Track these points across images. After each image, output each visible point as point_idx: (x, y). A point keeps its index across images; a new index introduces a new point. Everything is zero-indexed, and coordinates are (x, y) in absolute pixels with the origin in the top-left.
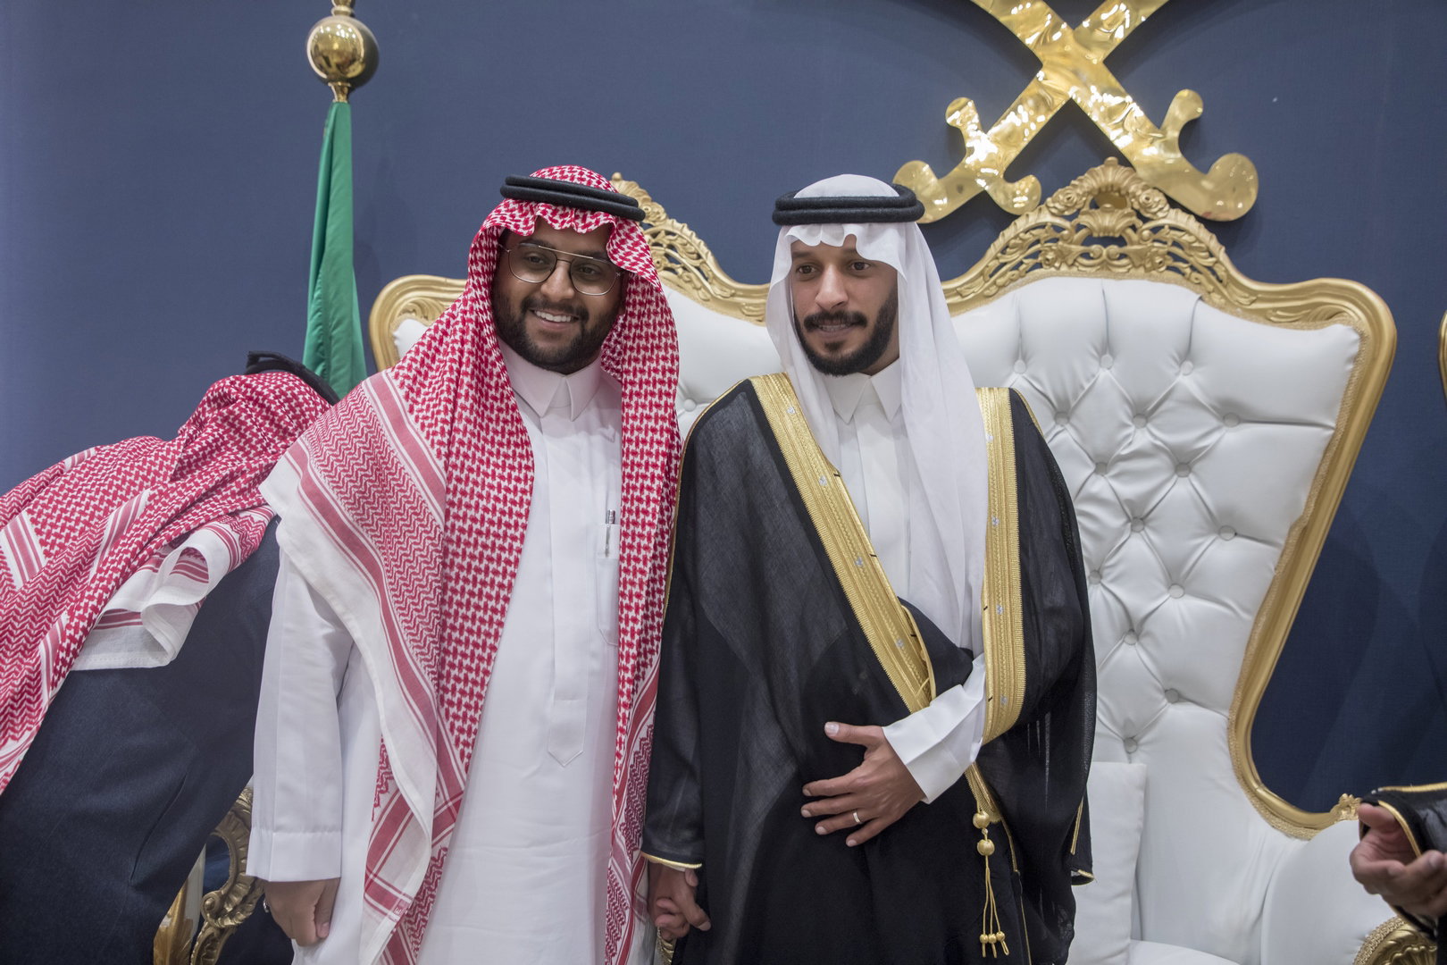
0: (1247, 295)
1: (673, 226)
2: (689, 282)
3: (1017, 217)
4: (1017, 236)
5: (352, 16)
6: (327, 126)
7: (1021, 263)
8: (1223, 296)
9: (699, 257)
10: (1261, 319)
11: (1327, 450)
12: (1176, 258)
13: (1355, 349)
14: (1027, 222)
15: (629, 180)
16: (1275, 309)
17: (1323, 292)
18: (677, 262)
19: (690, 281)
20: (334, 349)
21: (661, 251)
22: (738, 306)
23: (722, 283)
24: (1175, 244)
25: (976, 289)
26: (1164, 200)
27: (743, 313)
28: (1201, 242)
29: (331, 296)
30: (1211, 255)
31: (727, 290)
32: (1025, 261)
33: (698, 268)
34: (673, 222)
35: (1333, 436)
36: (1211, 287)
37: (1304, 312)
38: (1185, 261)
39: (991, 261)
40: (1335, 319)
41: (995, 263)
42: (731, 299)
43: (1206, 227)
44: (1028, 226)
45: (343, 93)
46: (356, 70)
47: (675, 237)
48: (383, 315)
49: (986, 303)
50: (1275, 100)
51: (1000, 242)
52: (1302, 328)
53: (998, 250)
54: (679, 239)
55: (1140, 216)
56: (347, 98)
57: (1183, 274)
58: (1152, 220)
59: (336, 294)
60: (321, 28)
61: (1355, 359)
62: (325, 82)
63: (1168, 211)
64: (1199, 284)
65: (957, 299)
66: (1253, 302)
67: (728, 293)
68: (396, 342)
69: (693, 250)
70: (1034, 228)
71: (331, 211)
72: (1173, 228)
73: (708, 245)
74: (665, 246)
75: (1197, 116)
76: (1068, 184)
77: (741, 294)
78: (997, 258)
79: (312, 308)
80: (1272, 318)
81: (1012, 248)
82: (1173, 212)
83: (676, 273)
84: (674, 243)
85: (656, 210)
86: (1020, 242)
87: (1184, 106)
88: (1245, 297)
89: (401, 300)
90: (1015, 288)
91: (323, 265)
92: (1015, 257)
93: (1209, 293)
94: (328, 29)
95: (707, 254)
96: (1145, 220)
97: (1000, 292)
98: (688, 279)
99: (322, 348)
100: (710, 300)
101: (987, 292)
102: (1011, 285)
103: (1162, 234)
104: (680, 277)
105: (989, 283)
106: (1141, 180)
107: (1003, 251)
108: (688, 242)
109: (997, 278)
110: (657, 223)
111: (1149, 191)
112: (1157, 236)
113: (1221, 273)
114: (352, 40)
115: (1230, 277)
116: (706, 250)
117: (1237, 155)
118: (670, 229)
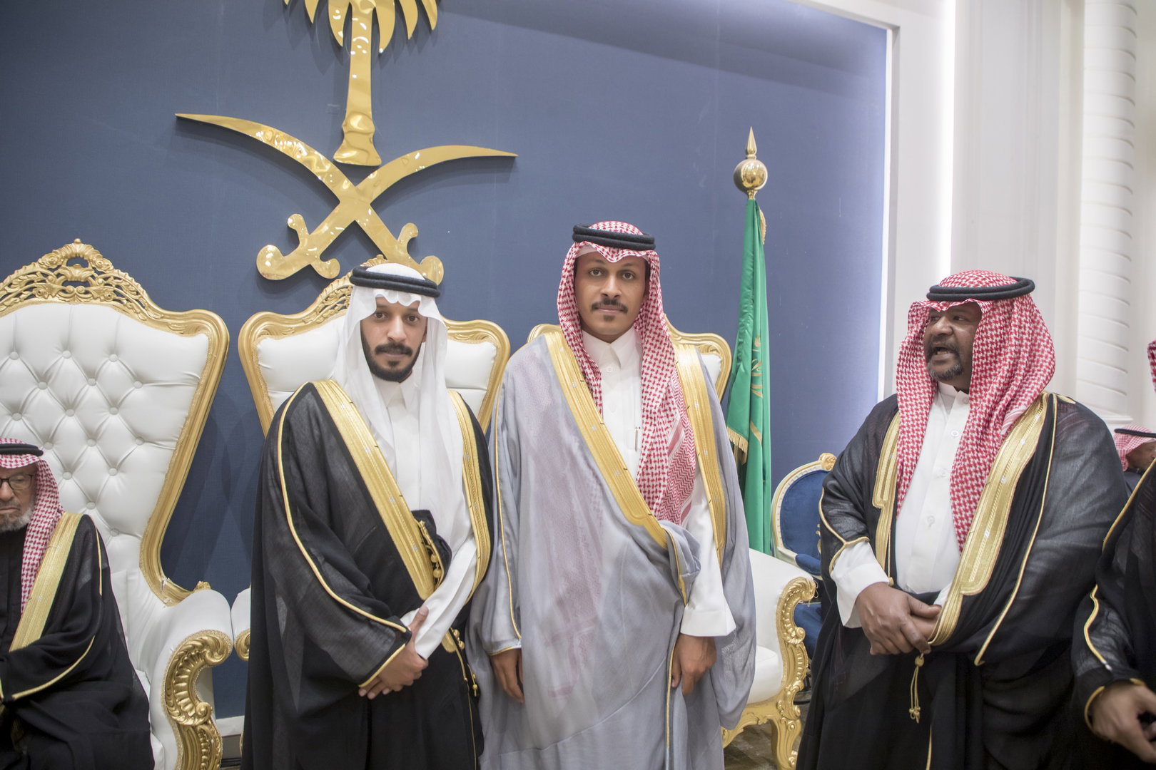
1: (118, 274)
3: (332, 280)
4: (332, 292)
7: (336, 306)
9: (138, 293)
10: (454, 338)
11: (484, 400)
13: (495, 354)
14: (338, 285)
15: (87, 244)
16: (458, 334)
17: (480, 326)
18: (123, 296)
19: (133, 308)
21: (111, 289)
22: (167, 324)
23: (154, 310)
25: (312, 319)
27: (170, 329)
32: (338, 305)
33: (137, 300)
34: (118, 271)
35: (488, 394)
37: (471, 335)
39: (320, 304)
40: (485, 339)
41: (322, 305)
42: (160, 320)
44: (339, 287)
47: (121, 281)
49: (319, 327)
50: (449, 232)
51: (324, 295)
52: (471, 343)
53: (323, 299)
54: (124, 282)
61: (494, 358)
65: (303, 324)
67: (159, 316)
69: (134, 289)
70: (342, 288)
73: (143, 286)
74: (114, 286)
75: (416, 236)
77: (168, 317)
78: (323, 303)
80: (458, 338)
81: (330, 298)
83: (122, 303)
84: (120, 284)
85: (107, 264)
86: (336, 295)
87: (409, 231)
90: (332, 319)
92: (332, 302)
95: (143, 292)
97: (325, 321)
98: (131, 307)
100: (147, 320)
101: (318, 321)
102: (331, 317)
104: (125, 305)
105: (319, 316)
107: (326, 299)
108: (130, 284)
109: (324, 313)
110: (108, 272)
116: (142, 289)
117: (434, 257)
118: (117, 276)
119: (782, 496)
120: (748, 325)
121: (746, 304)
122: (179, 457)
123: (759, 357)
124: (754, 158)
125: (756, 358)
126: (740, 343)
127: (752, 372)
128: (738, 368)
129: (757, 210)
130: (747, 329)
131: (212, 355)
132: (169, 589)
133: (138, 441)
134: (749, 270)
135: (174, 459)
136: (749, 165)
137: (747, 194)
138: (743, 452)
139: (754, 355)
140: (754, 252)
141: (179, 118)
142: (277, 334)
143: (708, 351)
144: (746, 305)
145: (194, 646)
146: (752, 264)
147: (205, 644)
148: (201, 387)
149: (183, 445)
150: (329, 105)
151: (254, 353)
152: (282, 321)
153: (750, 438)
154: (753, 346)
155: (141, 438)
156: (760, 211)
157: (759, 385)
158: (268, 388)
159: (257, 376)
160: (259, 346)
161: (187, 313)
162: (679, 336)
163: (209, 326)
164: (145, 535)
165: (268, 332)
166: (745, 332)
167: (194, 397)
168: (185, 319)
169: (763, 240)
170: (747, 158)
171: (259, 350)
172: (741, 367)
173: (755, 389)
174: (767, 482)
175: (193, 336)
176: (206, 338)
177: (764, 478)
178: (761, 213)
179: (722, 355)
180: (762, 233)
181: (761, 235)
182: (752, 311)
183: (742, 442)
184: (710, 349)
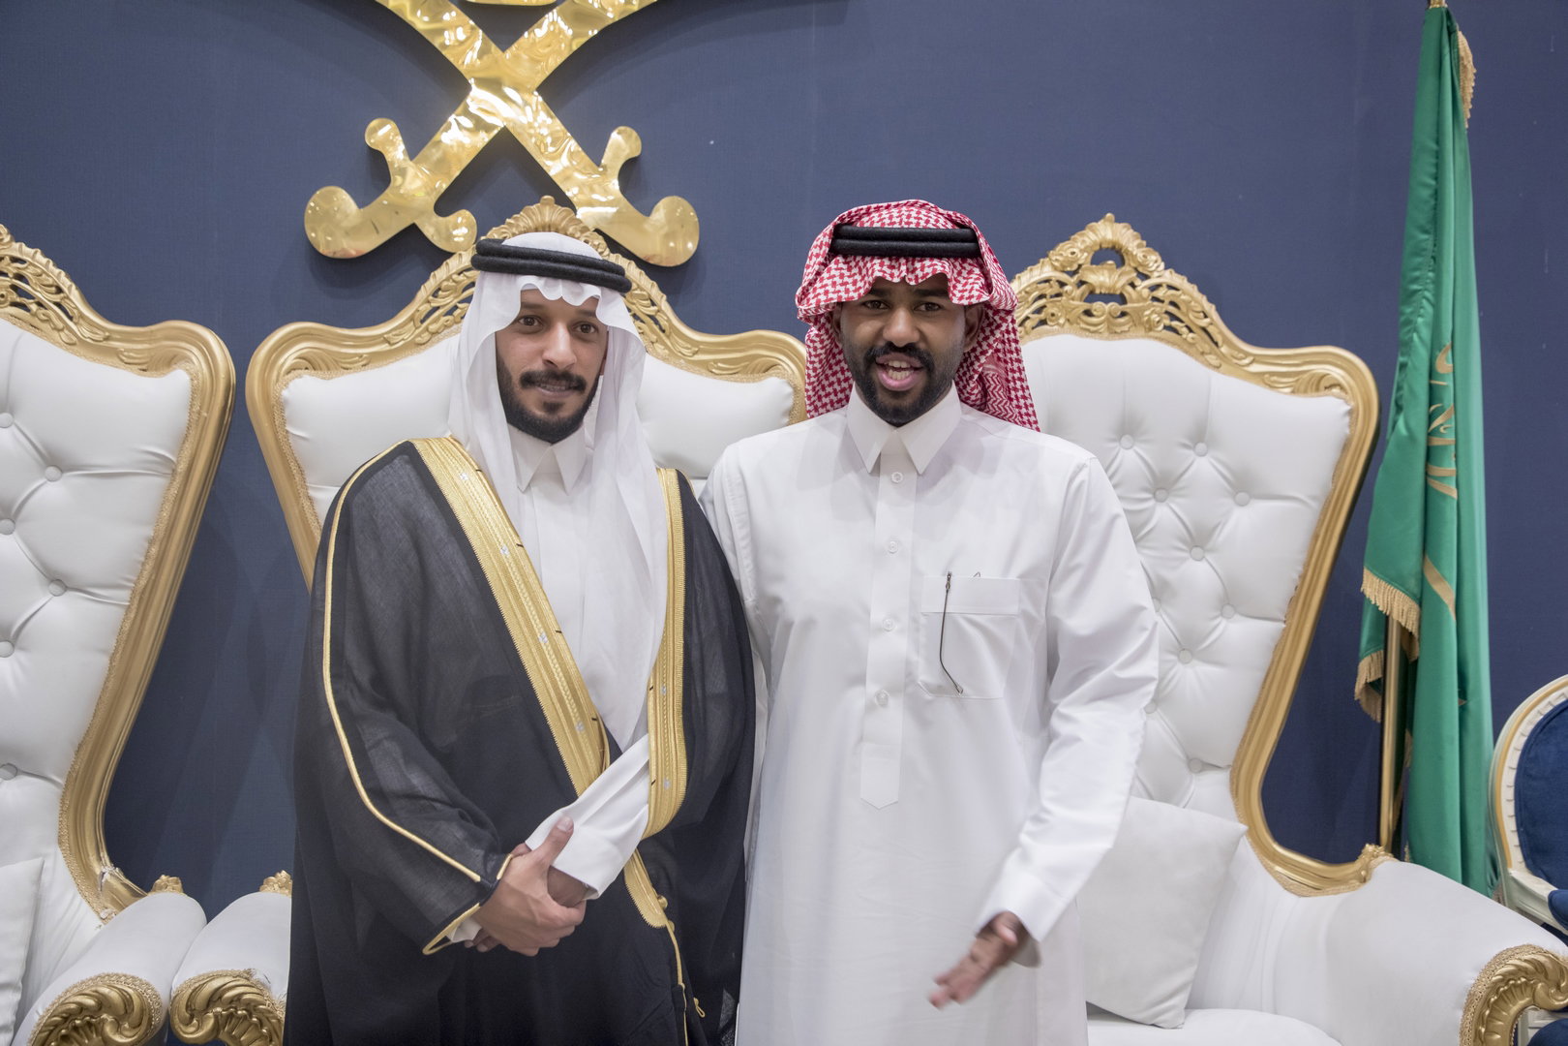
0: (689, 346)
1: (21, 251)
2: (47, 321)
3: (449, 255)
4: (447, 279)
7: (455, 307)
8: (666, 346)
9: (59, 290)
10: (703, 371)
13: (789, 403)
14: (460, 262)
16: (716, 361)
17: (762, 343)
18: (29, 296)
19: (49, 320)
22: (115, 352)
23: (92, 324)
25: (406, 336)
26: (603, 243)
27: (122, 360)
28: (642, 289)
30: (653, 304)
31: (99, 332)
32: (460, 305)
33: (58, 305)
34: (21, 247)
36: (654, 338)
37: (743, 364)
39: (422, 304)
40: (771, 372)
41: (426, 308)
42: (104, 344)
43: (647, 274)
44: (461, 266)
47: (25, 265)
49: (419, 352)
50: (712, 143)
51: (431, 284)
52: (742, 381)
53: (429, 293)
54: (31, 267)
63: (608, 255)
65: (385, 347)
66: (696, 353)
67: (100, 336)
69: (51, 281)
73: (72, 276)
74: (11, 275)
75: (636, 154)
76: (504, 223)
77: (118, 337)
78: (429, 302)
80: (714, 370)
81: (443, 291)
83: (28, 310)
84: (24, 272)
86: (454, 284)
88: (688, 349)
90: (446, 336)
92: (448, 301)
93: (653, 343)
95: (70, 288)
97: (433, 339)
98: (45, 318)
100: (76, 344)
101: (418, 340)
102: (445, 331)
104: (35, 315)
105: (421, 329)
106: (580, 221)
107: (435, 294)
108: (44, 272)
109: (429, 324)
110: (0, 247)
111: (588, 234)
113: (663, 323)
115: (672, 326)
116: (68, 282)
118: (18, 255)
119: (1519, 741)
120: (1420, 320)
121: (1416, 269)
122: (139, 618)
123: (1449, 398)
125: (1441, 400)
126: (1403, 366)
127: (1430, 434)
128: (1395, 423)
129: (1451, 32)
130: (1416, 330)
131: (199, 413)
132: (113, 891)
133: (54, 587)
134: (1426, 185)
135: (127, 626)
138: (1409, 633)
139: (1433, 394)
140: (1439, 140)
142: (329, 369)
143: (1317, 389)
144: (1417, 274)
145: (82, 1008)
146: (1433, 170)
147: (103, 1003)
148: (179, 479)
149: (147, 594)
151: (276, 408)
152: (339, 341)
153: (1422, 597)
154: (1432, 373)
155: (59, 581)
156: (1460, 34)
157: (1447, 468)
158: (308, 480)
159: (283, 456)
160: (285, 393)
161: (155, 327)
162: (1247, 354)
163: (196, 355)
164: (70, 779)
165: (310, 364)
166: (1411, 339)
167: (165, 500)
168: (149, 341)
171: (286, 401)
172: (1402, 425)
173: (1435, 477)
174: (1471, 705)
175: (164, 374)
176: (187, 378)
177: (1463, 693)
178: (1462, 40)
179: (1354, 398)
180: (1464, 89)
181: (1459, 94)
182: (1431, 286)
183: (1401, 609)
184: (1324, 383)
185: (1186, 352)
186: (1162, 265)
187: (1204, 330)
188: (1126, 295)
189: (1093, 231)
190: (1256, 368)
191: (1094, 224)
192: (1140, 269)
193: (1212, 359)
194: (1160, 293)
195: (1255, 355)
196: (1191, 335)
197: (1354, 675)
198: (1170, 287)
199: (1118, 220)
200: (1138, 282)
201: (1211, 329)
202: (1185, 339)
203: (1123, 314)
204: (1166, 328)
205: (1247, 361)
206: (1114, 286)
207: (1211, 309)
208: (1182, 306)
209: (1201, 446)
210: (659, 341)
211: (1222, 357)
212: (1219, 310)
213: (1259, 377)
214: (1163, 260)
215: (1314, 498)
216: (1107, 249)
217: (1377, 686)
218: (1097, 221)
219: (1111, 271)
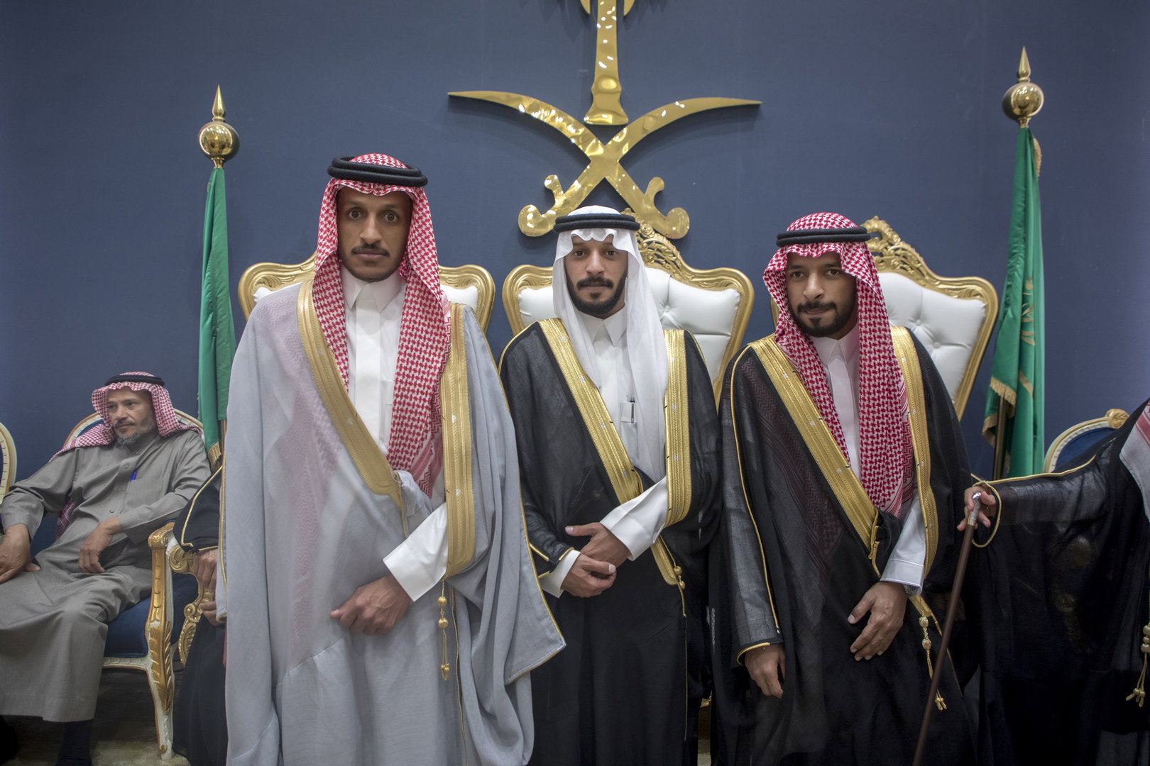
5: (224, 121)
6: (211, 181)
8: (680, 275)
10: (697, 286)
11: (728, 346)
12: (659, 257)
13: (738, 300)
16: (703, 282)
17: (723, 274)
20: (219, 305)
24: (658, 250)
26: (652, 229)
27: (447, 282)
28: (669, 249)
29: (217, 275)
35: (731, 339)
36: (674, 271)
37: (716, 283)
38: (663, 259)
40: (729, 286)
43: (670, 241)
45: (220, 163)
46: (227, 151)
48: (247, 285)
50: (694, 184)
52: (715, 291)
55: (641, 236)
56: (222, 165)
57: (662, 264)
58: (647, 238)
59: (220, 274)
60: (207, 129)
61: (738, 305)
62: (210, 157)
63: (654, 234)
64: (669, 269)
66: (693, 278)
68: (255, 300)
71: (214, 229)
72: (657, 242)
75: (662, 189)
77: (445, 272)
79: (205, 283)
80: (702, 286)
82: (656, 235)
87: (656, 185)
88: (690, 276)
89: (256, 277)
91: (210, 258)
93: (674, 274)
94: (212, 129)
96: (644, 238)
99: (212, 304)
103: (653, 245)
112: (650, 246)
113: (679, 264)
114: (225, 133)
115: (683, 266)
117: (680, 208)
119: (1057, 453)
120: (1018, 266)
121: (1016, 243)
123: (1031, 301)
124: (1026, 81)
125: (1028, 302)
126: (1009, 286)
127: (1023, 317)
128: (1005, 313)
129: (1031, 139)
130: (1016, 270)
131: (482, 304)
134: (1020, 206)
136: (1021, 90)
137: (1019, 122)
138: (1010, 405)
139: (1024, 299)
140: (1026, 186)
141: (451, 97)
142: (536, 285)
143: (970, 296)
144: (1016, 245)
146: (1023, 199)
150: (581, 71)
151: (516, 301)
152: (540, 273)
153: (1019, 390)
154: (1024, 289)
156: (1035, 139)
157: (1030, 332)
159: (518, 323)
160: (520, 296)
161: (460, 268)
162: (938, 280)
163: (479, 278)
165: (528, 283)
166: (1014, 274)
168: (458, 274)
169: (1038, 175)
170: (1018, 82)
171: (520, 299)
172: (1009, 312)
173: (1025, 336)
174: (1038, 437)
175: (465, 288)
176: (476, 289)
177: (1035, 433)
178: (1036, 142)
179: (987, 300)
180: (1036, 164)
181: (1035, 166)
182: (1023, 251)
183: (1008, 394)
184: (973, 293)
185: (910, 278)
186: (899, 240)
187: (918, 269)
188: (883, 253)
189: (869, 224)
190: (942, 286)
191: (869, 221)
192: (890, 241)
193: (922, 282)
194: (899, 252)
195: (941, 281)
196: (912, 271)
197: (982, 425)
198: (903, 249)
199: (880, 219)
200: (889, 247)
201: (921, 269)
202: (910, 273)
203: (882, 261)
204: (902, 268)
205: (937, 283)
206: (878, 250)
207: (921, 259)
208: (908, 258)
209: (918, 321)
210: (677, 272)
211: (926, 281)
212: (924, 260)
213: (943, 291)
214: (900, 237)
215: (970, 345)
216: (875, 233)
217: (993, 430)
218: (870, 219)
219: (877, 242)
